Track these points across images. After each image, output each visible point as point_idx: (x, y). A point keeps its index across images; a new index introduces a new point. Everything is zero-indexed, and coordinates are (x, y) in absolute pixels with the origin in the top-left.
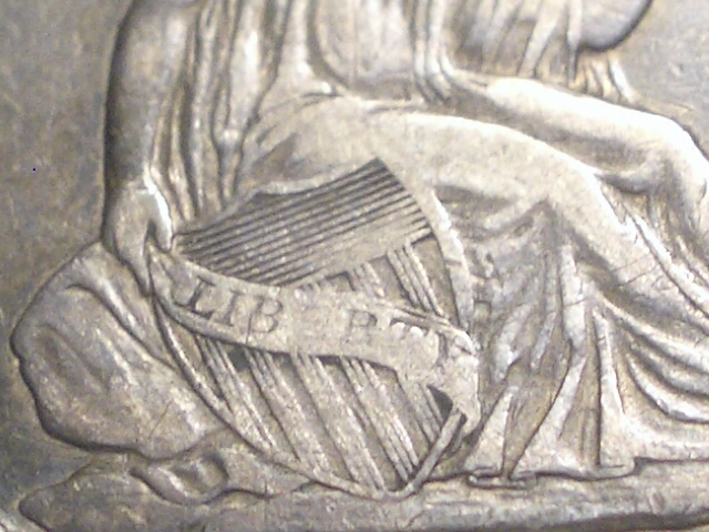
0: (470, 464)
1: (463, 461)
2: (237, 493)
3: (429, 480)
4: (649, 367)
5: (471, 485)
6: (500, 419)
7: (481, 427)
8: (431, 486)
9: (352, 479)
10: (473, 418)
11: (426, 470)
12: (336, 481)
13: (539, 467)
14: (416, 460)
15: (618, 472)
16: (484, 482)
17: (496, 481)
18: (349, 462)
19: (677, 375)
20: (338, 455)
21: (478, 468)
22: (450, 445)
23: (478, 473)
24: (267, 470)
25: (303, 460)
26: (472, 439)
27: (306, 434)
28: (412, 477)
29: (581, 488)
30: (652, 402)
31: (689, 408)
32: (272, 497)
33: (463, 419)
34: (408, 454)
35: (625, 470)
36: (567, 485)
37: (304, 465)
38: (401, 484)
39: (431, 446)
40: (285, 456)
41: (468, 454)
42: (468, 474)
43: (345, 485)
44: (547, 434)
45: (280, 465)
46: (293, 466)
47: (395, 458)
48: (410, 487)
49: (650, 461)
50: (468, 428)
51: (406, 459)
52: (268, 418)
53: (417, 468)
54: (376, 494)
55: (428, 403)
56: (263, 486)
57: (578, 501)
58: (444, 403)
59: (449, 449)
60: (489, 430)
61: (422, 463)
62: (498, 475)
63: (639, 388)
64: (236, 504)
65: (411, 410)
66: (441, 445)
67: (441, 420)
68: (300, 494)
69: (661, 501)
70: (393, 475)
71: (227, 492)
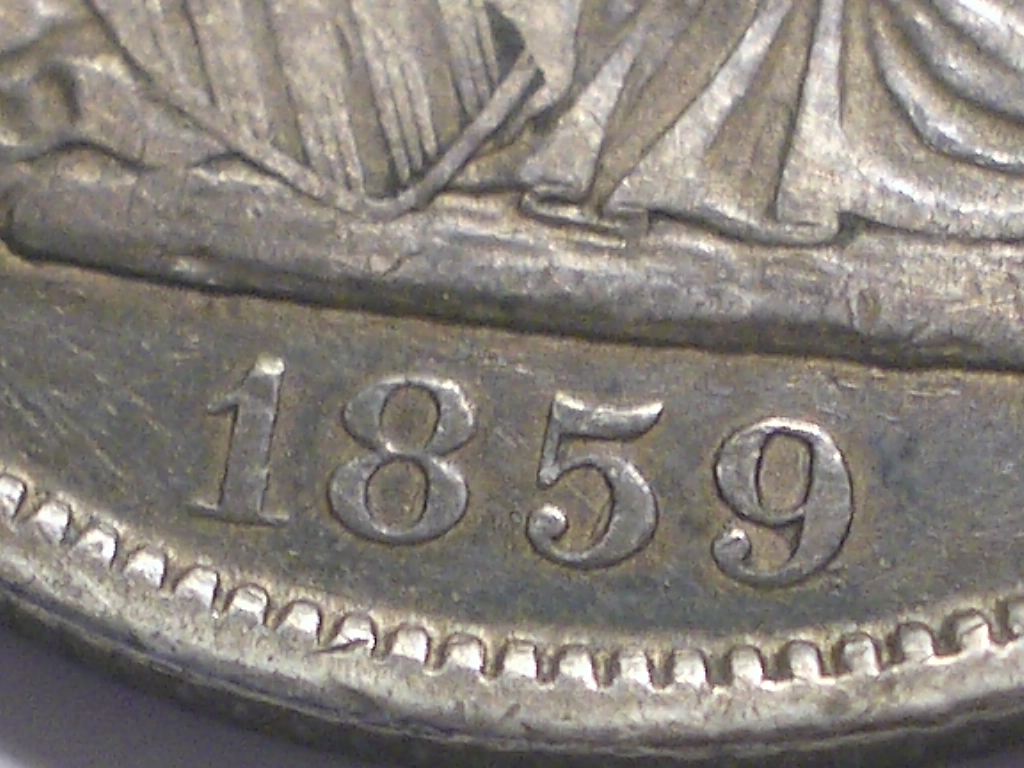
0: (531, 169)
1: (520, 161)
3: (448, 188)
4: (911, 41)
5: (524, 212)
7: (566, 102)
8: (448, 200)
9: (305, 160)
10: (557, 75)
11: (446, 167)
12: (276, 161)
13: (659, 199)
14: (430, 146)
16: (544, 210)
17: (572, 213)
18: (308, 129)
19: (958, 65)
20: (288, 107)
21: (544, 180)
22: (503, 126)
23: (542, 189)
25: (223, 107)
26: (544, 122)
27: (240, 57)
28: (417, 175)
29: (730, 252)
30: (896, 105)
32: (152, 169)
33: (538, 80)
34: (419, 129)
35: (819, 235)
38: (394, 187)
39: (466, 120)
41: (533, 150)
42: (522, 188)
43: (289, 168)
44: (686, 141)
45: (177, 111)
46: (206, 119)
47: (394, 135)
48: (407, 197)
49: (871, 225)
50: (542, 99)
51: (413, 142)
52: (176, 15)
53: (429, 162)
54: (343, 199)
55: (479, 42)
56: (138, 145)
58: (509, 42)
59: (498, 136)
60: (579, 114)
61: (441, 152)
62: (579, 202)
63: (880, 76)
64: (84, 174)
66: (487, 120)
67: (495, 74)
68: (202, 173)
70: (385, 167)
71: (70, 146)
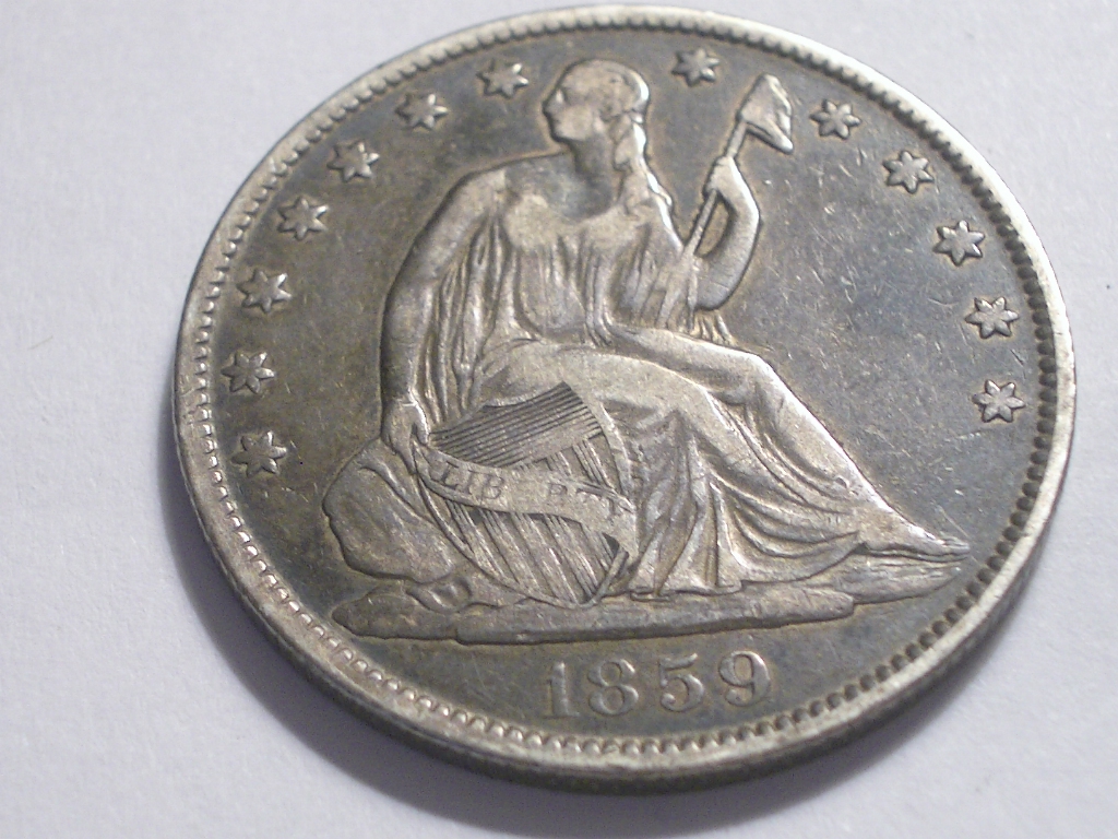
0: (633, 585)
1: (627, 583)
2: (478, 606)
3: (605, 596)
4: (749, 520)
5: (634, 599)
6: (652, 554)
7: (639, 561)
8: (606, 600)
9: (554, 596)
10: (634, 554)
11: (603, 591)
12: (543, 597)
13: (678, 587)
14: (596, 582)
15: (730, 590)
16: (643, 597)
17: (650, 597)
18: (552, 584)
19: (768, 526)
20: (545, 580)
21: (638, 587)
22: (619, 573)
23: (638, 591)
24: (496, 589)
25: (521, 583)
26: (633, 568)
27: (522, 566)
28: (594, 594)
29: (705, 599)
30: (751, 542)
31: (774, 547)
32: (501, 607)
33: (627, 555)
34: (591, 579)
35: (735, 589)
36: (699, 599)
37: (522, 588)
38: (586, 599)
39: (606, 573)
40: (509, 580)
41: (631, 578)
42: (631, 591)
43: (549, 599)
44: (683, 564)
45: (506, 587)
46: (515, 588)
47: (582, 581)
48: (594, 601)
49: (752, 583)
50: (630, 560)
51: (589, 582)
52: (497, 555)
53: (597, 588)
54: (571, 606)
55: (604, 546)
56: (495, 600)
57: (705, 609)
58: (614, 545)
59: (618, 576)
60: (644, 564)
61: (600, 584)
62: (651, 592)
63: (743, 535)
64: (477, 612)
65: (592, 550)
66: (613, 572)
67: (612, 556)
68: (519, 606)
69: (759, 608)
70: (582, 593)
71: (471, 605)
